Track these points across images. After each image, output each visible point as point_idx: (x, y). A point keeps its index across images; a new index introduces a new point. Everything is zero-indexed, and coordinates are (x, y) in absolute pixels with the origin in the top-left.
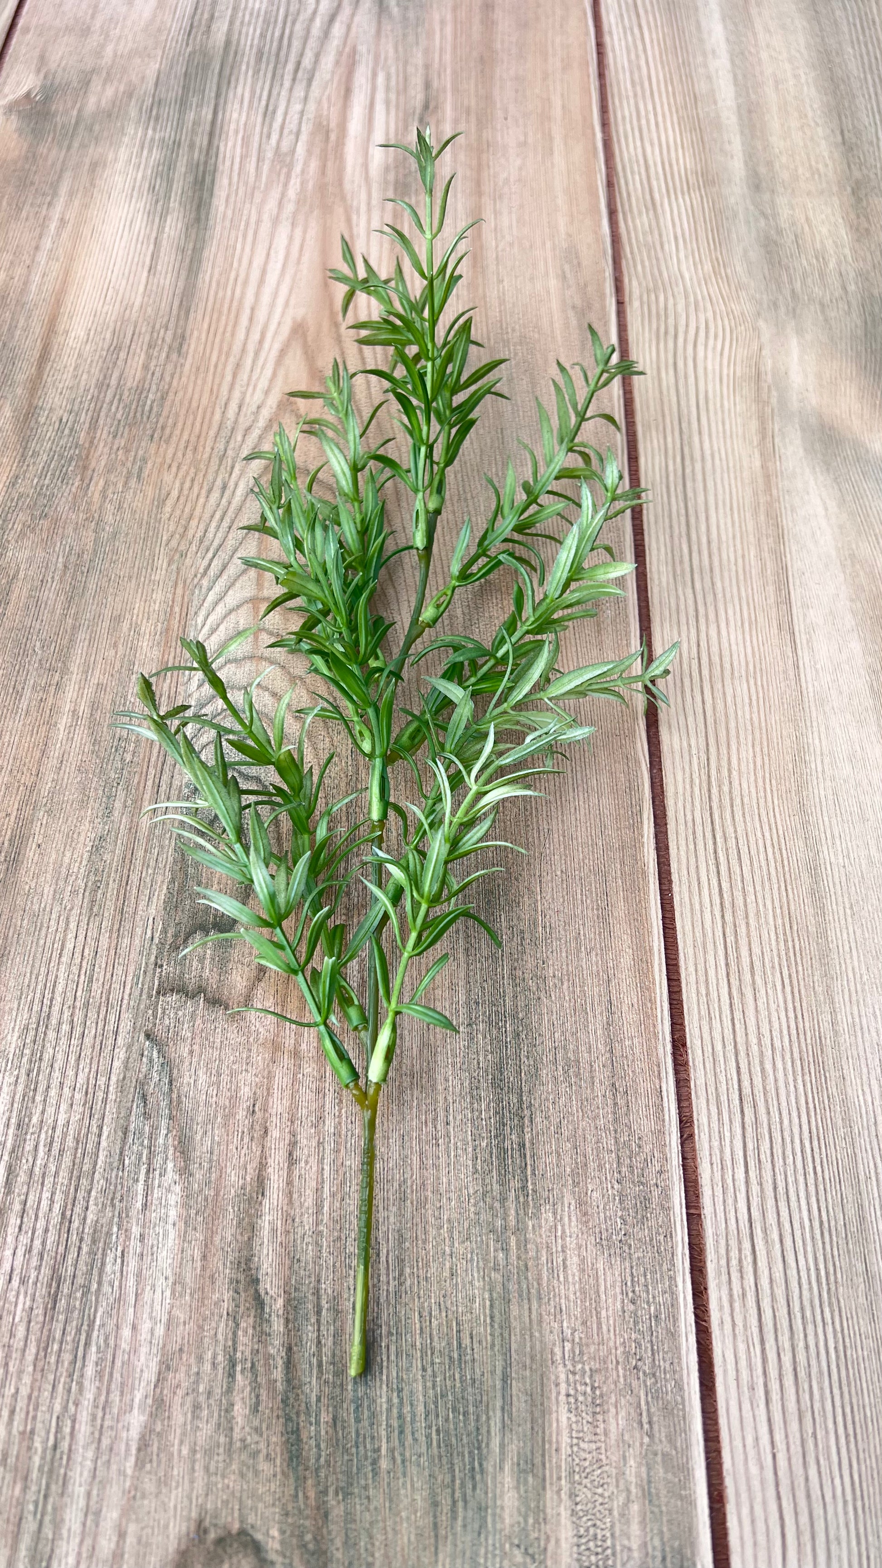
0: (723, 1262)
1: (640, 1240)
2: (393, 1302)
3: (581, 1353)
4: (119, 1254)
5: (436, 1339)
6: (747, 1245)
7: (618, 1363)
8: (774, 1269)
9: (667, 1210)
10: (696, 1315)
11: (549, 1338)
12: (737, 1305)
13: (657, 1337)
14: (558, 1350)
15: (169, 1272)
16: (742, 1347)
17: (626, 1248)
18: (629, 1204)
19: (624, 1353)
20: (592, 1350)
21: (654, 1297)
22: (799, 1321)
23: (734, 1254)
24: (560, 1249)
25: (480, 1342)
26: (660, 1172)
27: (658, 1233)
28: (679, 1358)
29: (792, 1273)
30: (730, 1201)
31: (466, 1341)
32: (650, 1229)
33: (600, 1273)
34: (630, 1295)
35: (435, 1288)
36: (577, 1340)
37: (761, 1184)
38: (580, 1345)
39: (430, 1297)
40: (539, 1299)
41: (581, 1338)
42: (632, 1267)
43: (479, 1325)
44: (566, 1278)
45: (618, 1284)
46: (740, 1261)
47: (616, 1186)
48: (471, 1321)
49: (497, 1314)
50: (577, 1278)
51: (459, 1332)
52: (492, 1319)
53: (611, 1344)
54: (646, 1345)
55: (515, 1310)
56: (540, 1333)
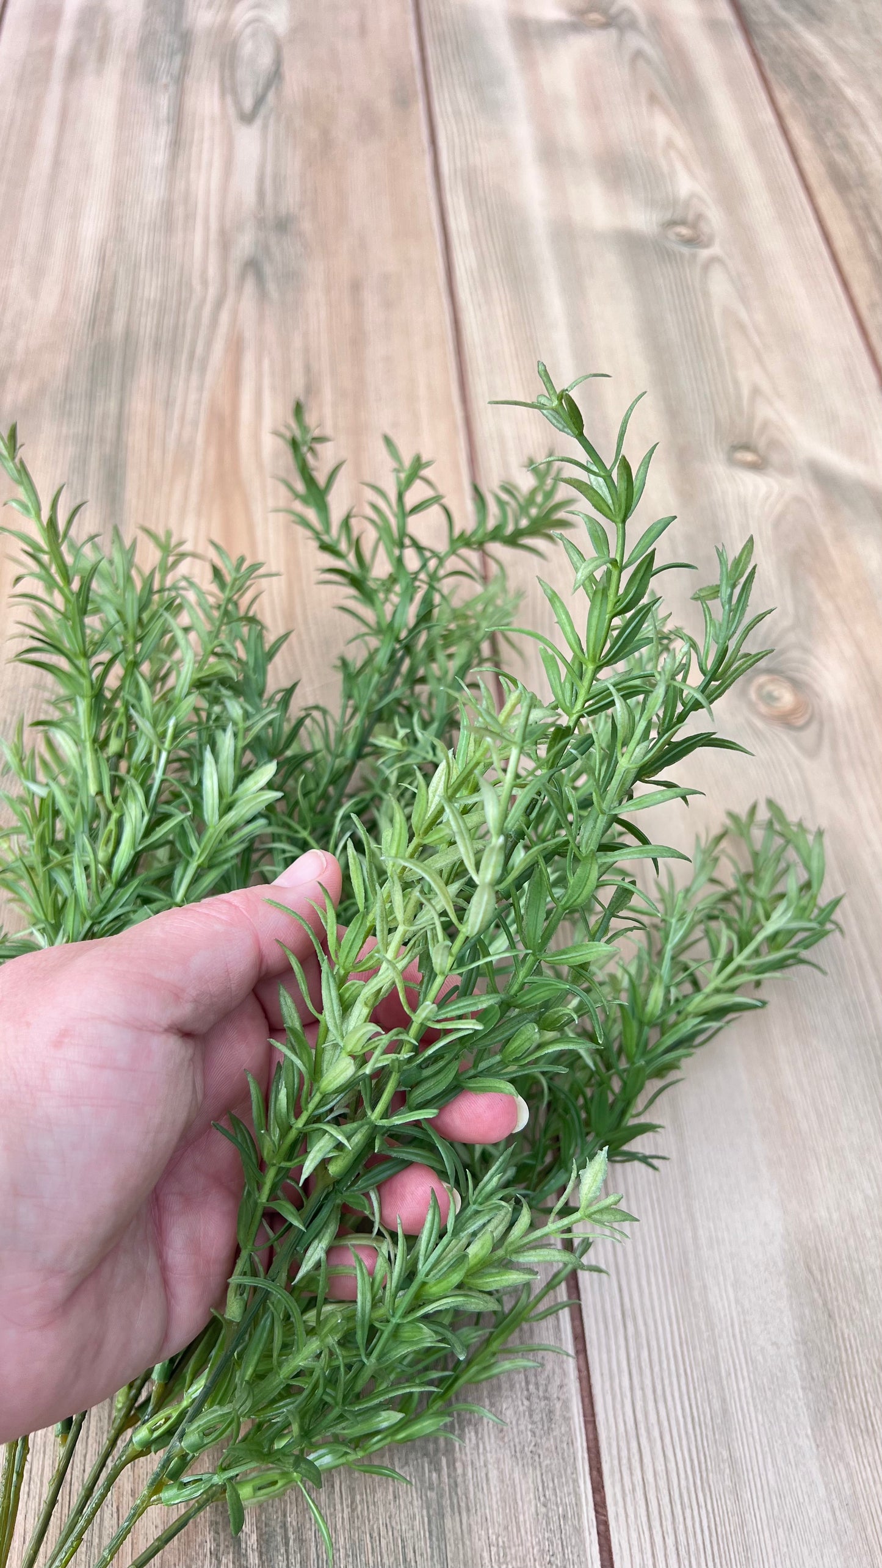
0: (616, 1462)
1: (547, 1449)
2: (347, 1527)
3: (505, 1555)
4: (115, 1510)
5: (385, 1556)
6: (634, 1445)
7: (535, 1560)
8: (657, 1464)
9: (567, 1420)
10: (596, 1512)
11: (478, 1545)
12: (628, 1499)
13: (566, 1534)
14: (486, 1555)
15: (159, 1522)
16: (634, 1535)
17: (537, 1458)
18: (536, 1418)
19: (539, 1551)
20: (513, 1551)
21: (561, 1500)
22: (679, 1507)
23: (624, 1453)
24: (482, 1463)
25: (422, 1555)
26: (561, 1387)
27: (562, 1442)
28: (585, 1551)
29: (672, 1465)
30: (618, 1406)
31: (410, 1555)
32: (555, 1438)
33: (517, 1481)
34: (542, 1499)
35: (381, 1509)
36: (501, 1544)
37: (643, 1389)
38: (504, 1548)
39: (378, 1519)
40: (468, 1510)
41: (504, 1542)
42: (542, 1475)
43: (419, 1540)
44: (489, 1489)
45: (532, 1490)
46: (629, 1459)
47: (526, 1403)
48: (413, 1537)
49: (434, 1528)
50: (498, 1489)
51: (404, 1547)
52: (430, 1533)
53: (529, 1544)
54: (557, 1542)
55: (448, 1523)
56: (470, 1541)
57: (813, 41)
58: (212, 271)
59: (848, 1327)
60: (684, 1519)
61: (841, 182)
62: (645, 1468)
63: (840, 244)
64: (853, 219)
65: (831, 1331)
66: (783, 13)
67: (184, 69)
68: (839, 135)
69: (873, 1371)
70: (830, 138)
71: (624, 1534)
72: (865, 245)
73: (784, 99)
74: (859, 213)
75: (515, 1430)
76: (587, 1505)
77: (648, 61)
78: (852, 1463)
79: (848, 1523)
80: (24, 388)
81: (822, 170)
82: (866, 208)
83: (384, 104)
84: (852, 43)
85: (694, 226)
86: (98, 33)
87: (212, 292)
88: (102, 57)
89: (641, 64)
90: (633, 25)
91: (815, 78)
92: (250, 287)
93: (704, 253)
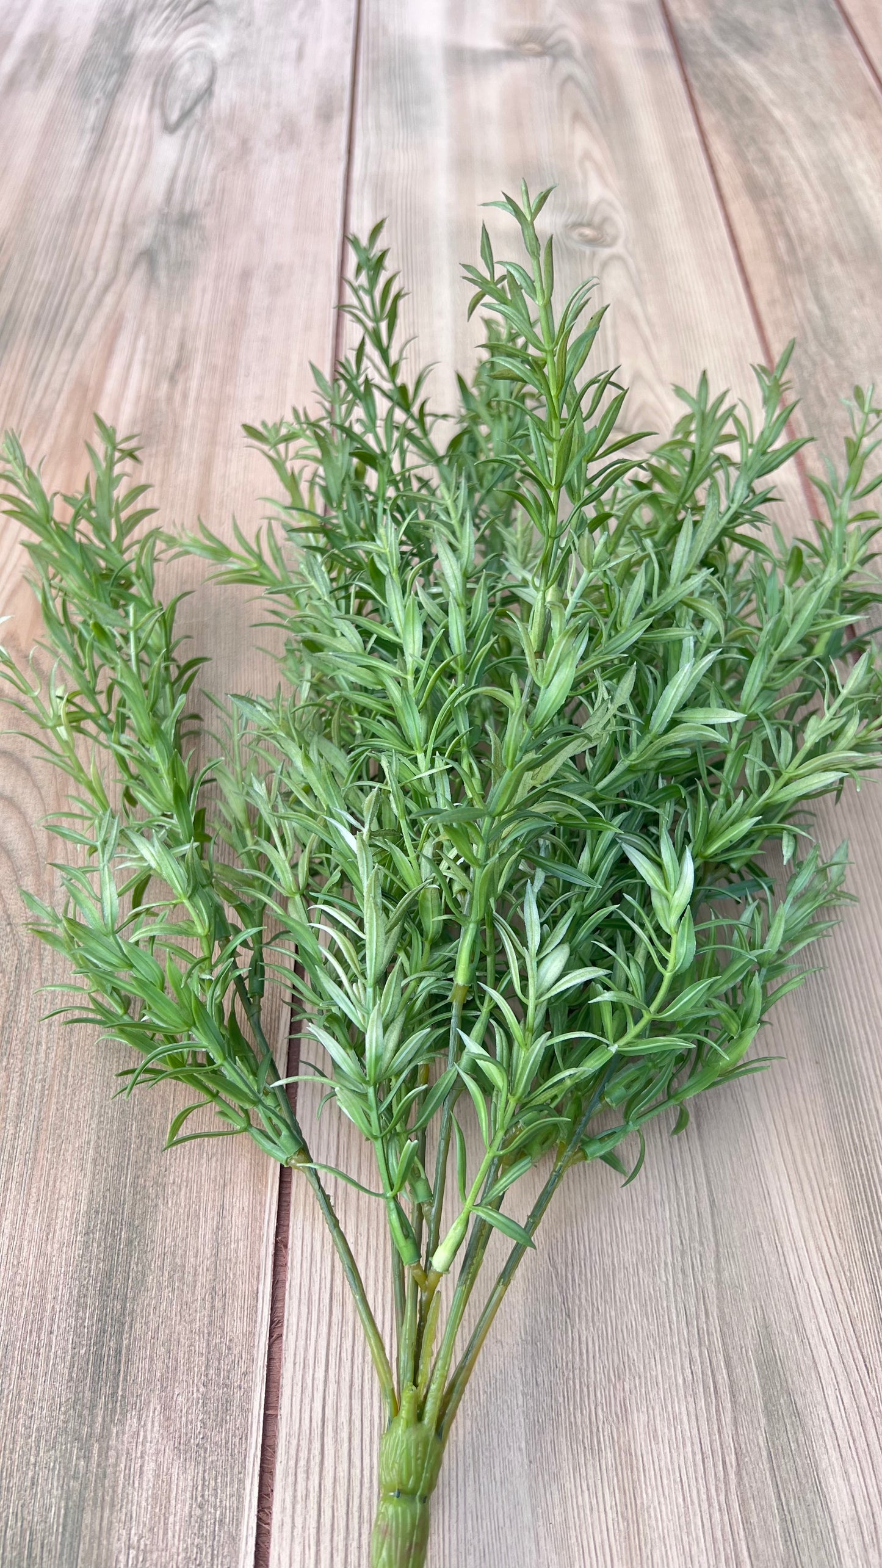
0: (292, 1463)
1: (216, 1443)
5: (8, 1549)
6: (317, 1445)
8: (339, 1469)
9: (246, 1411)
11: (116, 1545)
12: (299, 1507)
13: (219, 1541)
14: (122, 1558)
16: (298, 1549)
17: (202, 1452)
18: (211, 1407)
19: (185, 1558)
20: (155, 1556)
21: (221, 1502)
22: (356, 1520)
23: (303, 1455)
24: (139, 1455)
25: (50, 1551)
26: (245, 1374)
27: (234, 1436)
29: (356, 1472)
30: (307, 1401)
31: (37, 1550)
32: (227, 1432)
33: (174, 1478)
34: (199, 1499)
36: (142, 1547)
37: (338, 1383)
38: (145, 1551)
39: (9, 1507)
40: (113, 1505)
41: (146, 1545)
42: (204, 1471)
43: (51, 1534)
44: (140, 1484)
45: (190, 1489)
47: (201, 1389)
48: (44, 1530)
49: (70, 1522)
50: (151, 1485)
51: (31, 1541)
52: (64, 1527)
53: (174, 1550)
54: (207, 1549)
55: (87, 1518)
56: (108, 1541)
57: (747, 68)
58: (107, 259)
59: (587, 1329)
60: (360, 1535)
61: (755, 190)
62: (325, 1472)
63: (746, 247)
64: (764, 223)
65: (567, 1332)
66: (720, 44)
67: (119, 86)
68: (760, 150)
69: (609, 1380)
70: (751, 153)
71: (286, 1545)
72: (773, 247)
73: (709, 119)
74: (771, 219)
75: (184, 1419)
76: (250, 1508)
77: (578, 85)
78: (567, 1485)
79: (553, 1556)
81: (739, 180)
82: (779, 215)
83: (307, 120)
84: (787, 70)
85: (599, 228)
86: (43, 55)
87: (102, 277)
88: (41, 76)
89: (570, 86)
90: (568, 54)
91: (745, 101)
92: (141, 273)
93: (605, 252)
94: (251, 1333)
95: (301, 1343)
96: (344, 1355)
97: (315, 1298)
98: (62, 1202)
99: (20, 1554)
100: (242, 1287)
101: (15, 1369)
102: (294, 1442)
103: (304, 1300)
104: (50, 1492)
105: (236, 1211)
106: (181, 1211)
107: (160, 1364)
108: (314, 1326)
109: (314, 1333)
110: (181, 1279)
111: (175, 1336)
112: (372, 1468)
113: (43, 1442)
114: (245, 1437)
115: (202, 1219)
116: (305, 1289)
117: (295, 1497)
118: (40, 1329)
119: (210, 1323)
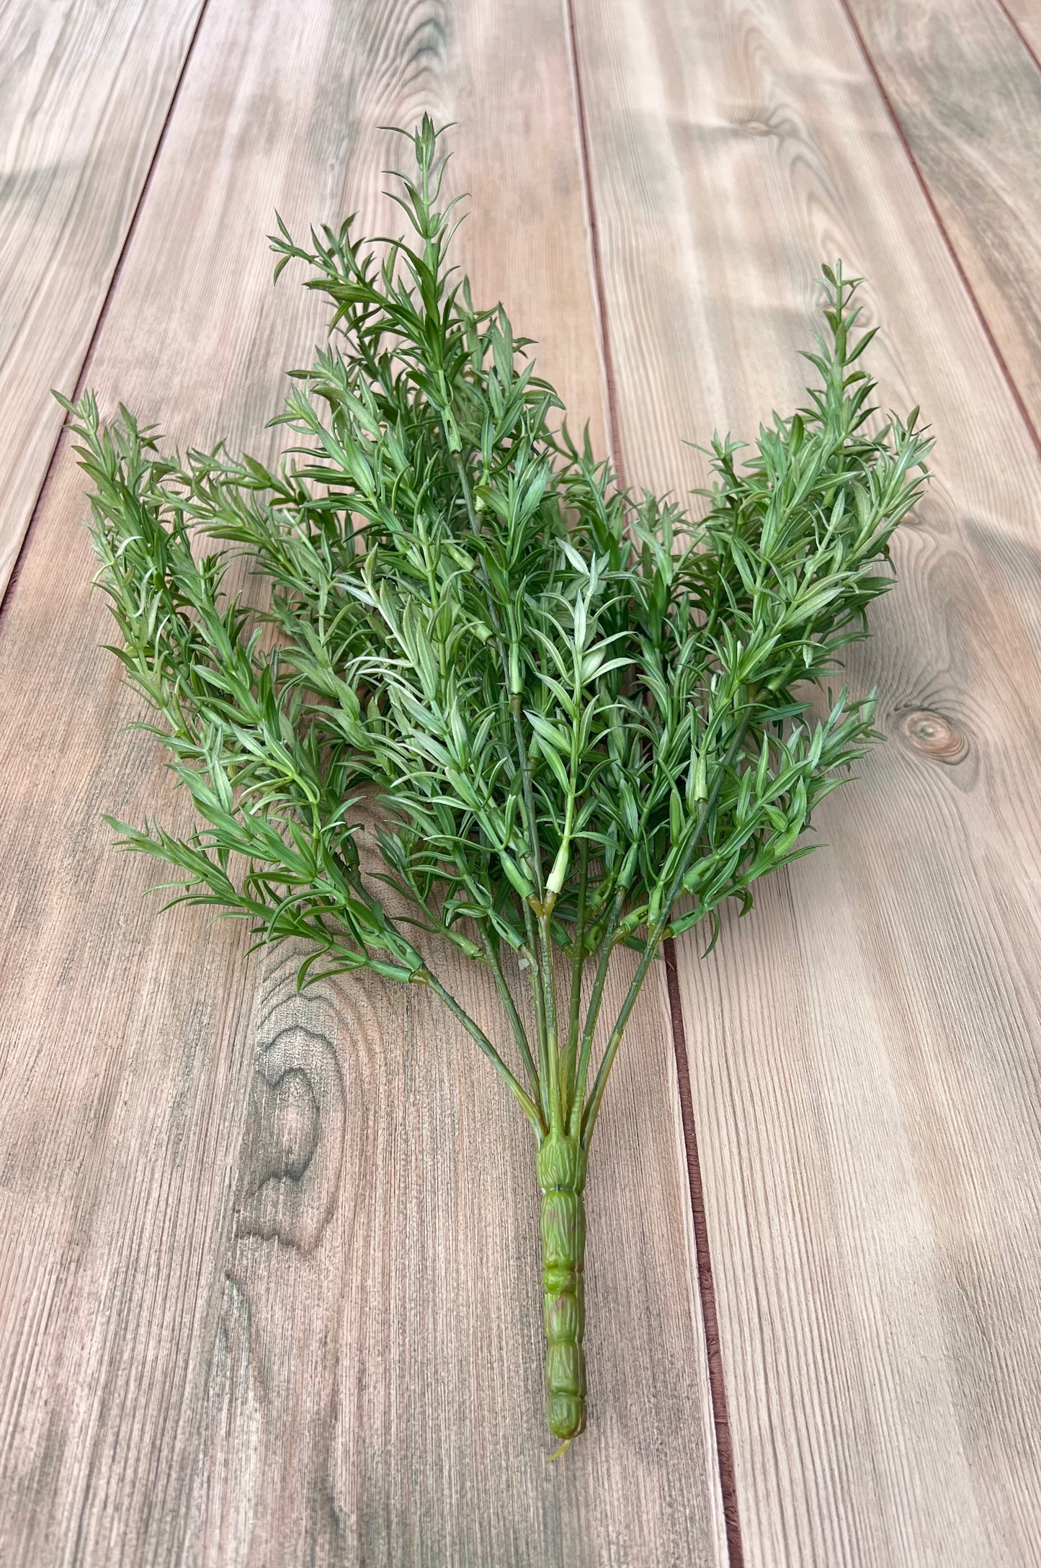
0: (749, 1466)
1: (674, 1448)
2: (455, 1514)
3: (626, 1555)
4: (205, 1478)
5: (495, 1546)
6: (769, 1449)
7: (658, 1562)
8: (794, 1470)
9: (698, 1420)
10: (727, 1516)
11: (597, 1542)
12: (762, 1505)
13: (693, 1537)
14: (604, 1553)
15: (251, 1495)
16: (767, 1543)
17: (662, 1456)
18: (664, 1415)
19: (663, 1553)
20: (635, 1551)
21: (689, 1501)
22: (817, 1516)
23: (758, 1459)
24: (604, 1458)
25: (535, 1548)
26: (691, 1386)
27: (690, 1441)
28: (713, 1556)
29: (810, 1474)
30: (753, 1410)
31: (523, 1548)
32: (683, 1438)
33: (641, 1480)
34: (668, 1498)
35: (493, 1499)
36: (621, 1543)
37: (779, 1393)
38: (625, 1547)
39: (489, 1508)
40: (587, 1505)
41: (625, 1541)
42: (668, 1474)
43: (533, 1532)
44: (610, 1486)
45: (657, 1489)
46: (763, 1464)
47: (652, 1400)
48: (526, 1529)
49: (549, 1520)
50: (620, 1485)
51: (516, 1539)
52: (545, 1525)
53: (652, 1545)
54: (683, 1544)
55: (565, 1517)
56: (589, 1537)
57: (972, 153)
59: (1003, 1345)
60: (823, 1528)
61: (998, 276)
62: (781, 1473)
63: (997, 332)
64: (1012, 309)
65: (985, 1348)
66: (943, 129)
67: (351, 152)
68: (996, 235)
69: (1032, 1392)
70: (989, 239)
71: (756, 1539)
72: (1024, 333)
73: (942, 204)
74: (1017, 303)
75: (640, 1427)
76: (717, 1507)
77: (809, 165)
78: (1008, 1486)
79: (1005, 1549)
80: (178, 419)
81: (981, 266)
82: (1025, 301)
83: (546, 192)
84: (1012, 157)
86: (269, 118)
88: (270, 142)
89: (800, 166)
90: (794, 133)
91: (974, 186)
94: (691, 1350)
95: (739, 1358)
96: (780, 1368)
97: (745, 1317)
98: (490, 1229)
99: (507, 1551)
100: (675, 1308)
101: (473, 1381)
102: (748, 1448)
103: (735, 1319)
104: (525, 1493)
105: (656, 1238)
106: (605, 1237)
107: (609, 1377)
108: (748, 1343)
109: (749, 1349)
110: (616, 1301)
111: (619, 1352)
112: (824, 1470)
113: (510, 1448)
114: (700, 1443)
115: (626, 1246)
116: (734, 1310)
117: (756, 1496)
118: (490, 1345)
119: (650, 1340)
